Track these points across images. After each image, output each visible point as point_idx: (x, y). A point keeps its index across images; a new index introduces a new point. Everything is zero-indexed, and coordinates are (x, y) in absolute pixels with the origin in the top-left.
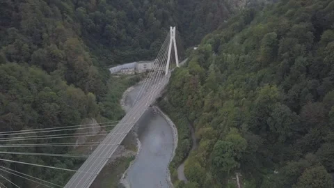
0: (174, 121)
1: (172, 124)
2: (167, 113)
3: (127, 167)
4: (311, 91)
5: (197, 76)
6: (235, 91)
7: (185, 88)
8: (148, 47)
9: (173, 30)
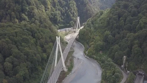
0: (82, 43)
1: (81, 44)
2: (79, 42)
3: (73, 53)
4: (117, 32)
5: (88, 31)
6: (99, 34)
7: (85, 34)
8: (69, 23)
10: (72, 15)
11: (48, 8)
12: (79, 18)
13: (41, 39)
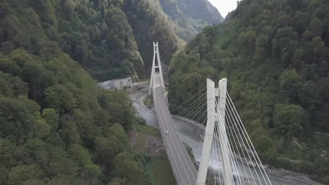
8: (118, 66)
9: (156, 45)
10: (123, 43)
11: (51, 23)
12: (157, 45)
13: (78, 112)
